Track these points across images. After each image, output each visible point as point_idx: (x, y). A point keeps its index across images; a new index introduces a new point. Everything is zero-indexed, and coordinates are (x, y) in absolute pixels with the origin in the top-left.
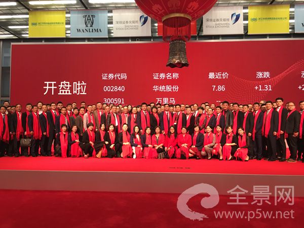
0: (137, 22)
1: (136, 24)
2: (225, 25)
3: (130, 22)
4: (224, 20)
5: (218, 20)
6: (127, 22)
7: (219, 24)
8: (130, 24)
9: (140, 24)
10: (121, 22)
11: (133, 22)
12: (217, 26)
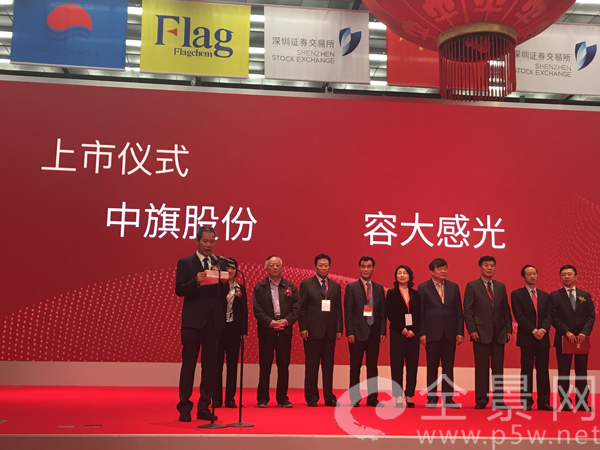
0: (331, 43)
1: (328, 49)
2: (561, 70)
3: (313, 42)
4: (558, 57)
5: (542, 56)
6: (304, 42)
7: (545, 66)
8: (312, 48)
9: (339, 50)
10: (286, 41)
11: (322, 43)
12: (540, 71)
